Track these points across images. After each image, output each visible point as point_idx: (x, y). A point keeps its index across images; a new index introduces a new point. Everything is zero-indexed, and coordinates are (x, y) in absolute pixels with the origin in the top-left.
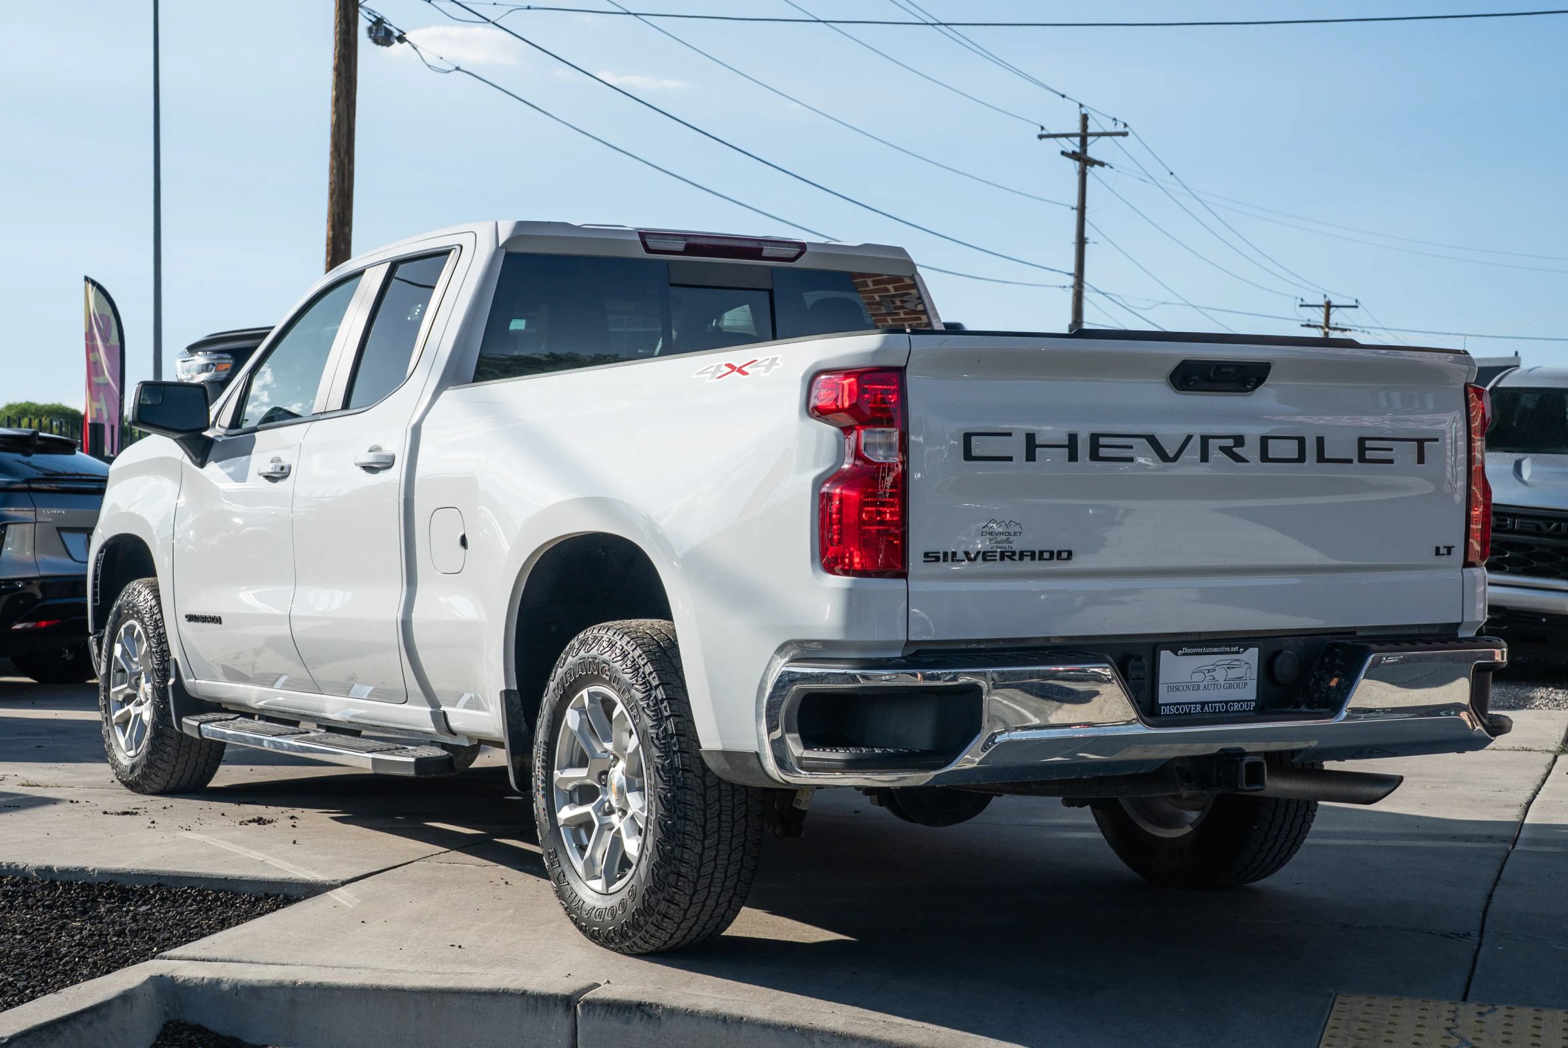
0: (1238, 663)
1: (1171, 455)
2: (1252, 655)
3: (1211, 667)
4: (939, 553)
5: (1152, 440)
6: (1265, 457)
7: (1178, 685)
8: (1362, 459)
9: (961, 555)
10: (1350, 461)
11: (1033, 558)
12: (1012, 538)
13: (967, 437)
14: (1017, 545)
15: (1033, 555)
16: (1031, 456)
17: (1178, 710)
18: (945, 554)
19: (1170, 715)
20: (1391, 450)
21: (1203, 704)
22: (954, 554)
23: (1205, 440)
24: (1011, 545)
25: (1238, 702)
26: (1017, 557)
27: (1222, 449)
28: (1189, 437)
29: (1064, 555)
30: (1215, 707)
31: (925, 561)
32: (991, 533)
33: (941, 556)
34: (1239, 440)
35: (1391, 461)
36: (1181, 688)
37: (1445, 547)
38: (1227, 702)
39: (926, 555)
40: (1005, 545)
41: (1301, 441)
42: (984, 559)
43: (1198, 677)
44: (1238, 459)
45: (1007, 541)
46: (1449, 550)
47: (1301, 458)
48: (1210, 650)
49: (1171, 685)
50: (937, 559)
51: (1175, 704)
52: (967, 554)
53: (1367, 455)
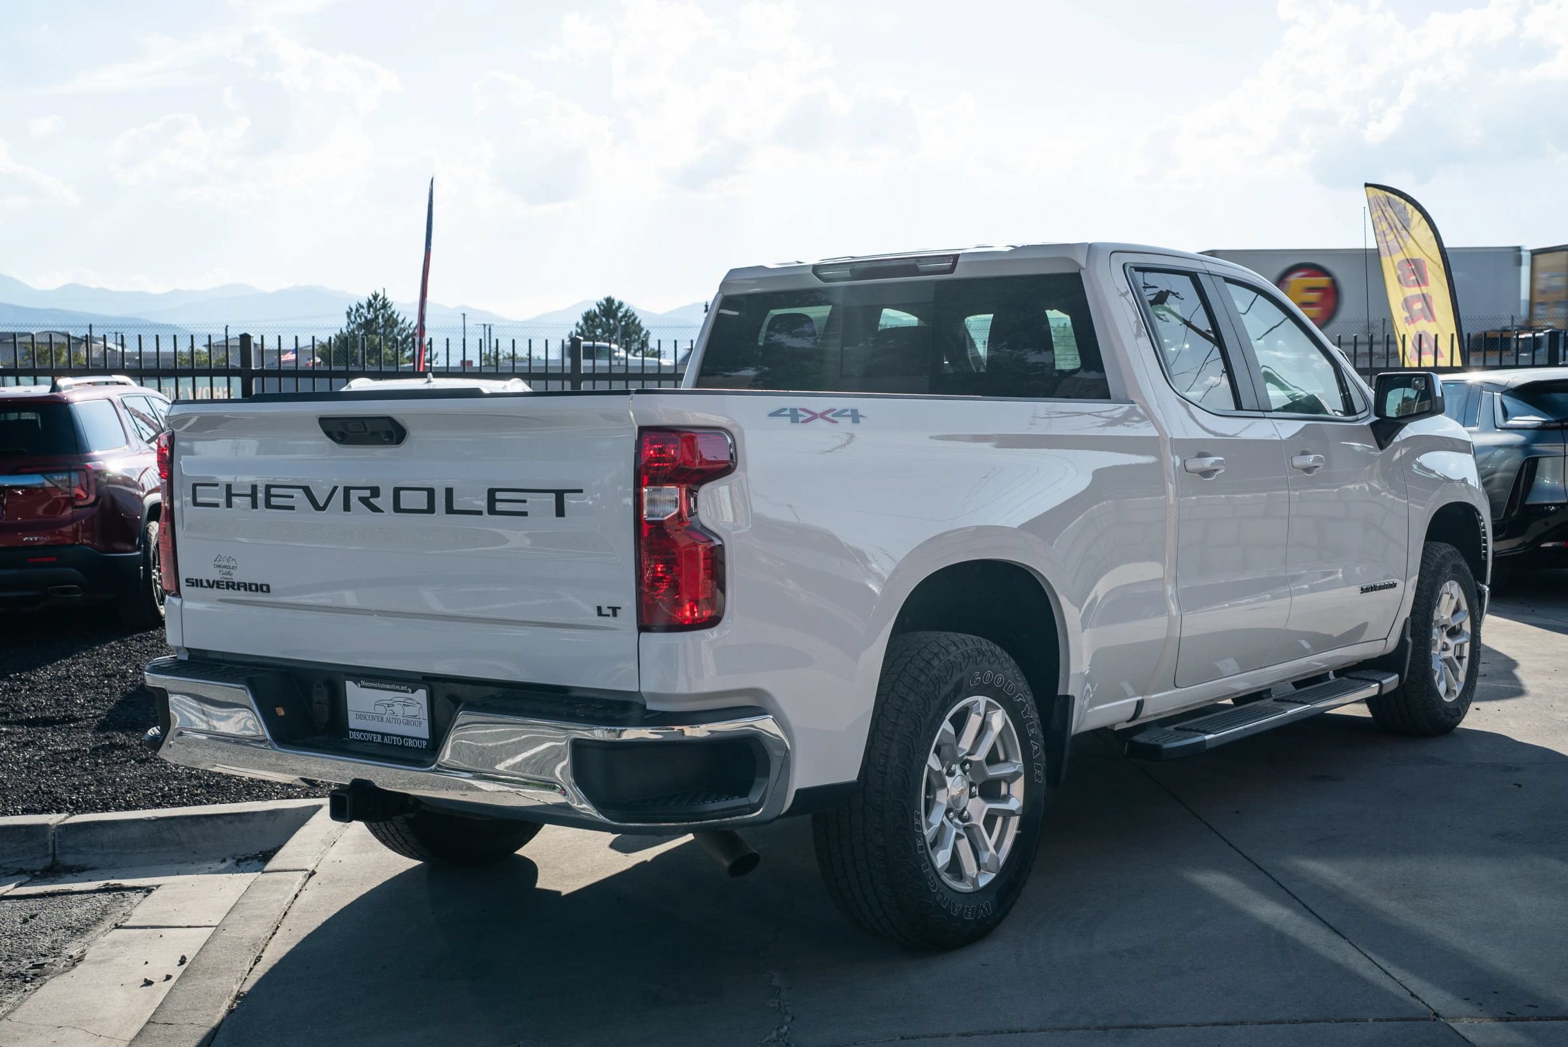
0: (411, 701)
1: (321, 505)
2: (421, 695)
3: (390, 702)
4: (193, 579)
5: (307, 490)
6: (397, 508)
7: (365, 714)
8: (492, 510)
9: (205, 584)
10: (480, 513)
11: (246, 589)
12: (232, 571)
13: (194, 487)
14: (237, 577)
15: (245, 586)
16: (229, 504)
17: (362, 736)
18: (197, 581)
19: (356, 740)
20: (525, 501)
21: (383, 735)
22: (201, 581)
23: (347, 490)
24: (232, 577)
25: (413, 738)
26: (236, 587)
27: (361, 499)
28: (335, 488)
29: (265, 588)
30: (393, 740)
31: (187, 585)
32: (219, 566)
33: (195, 582)
34: (375, 492)
35: (525, 514)
36: (367, 718)
37: (608, 608)
38: (403, 737)
39: (188, 580)
40: (229, 577)
41: (431, 492)
42: (218, 587)
43: (379, 709)
44: (375, 509)
45: (229, 573)
46: (615, 610)
47: (431, 509)
48: (383, 686)
49: (359, 713)
50: (194, 585)
51: (360, 731)
52: (208, 582)
53: (500, 506)
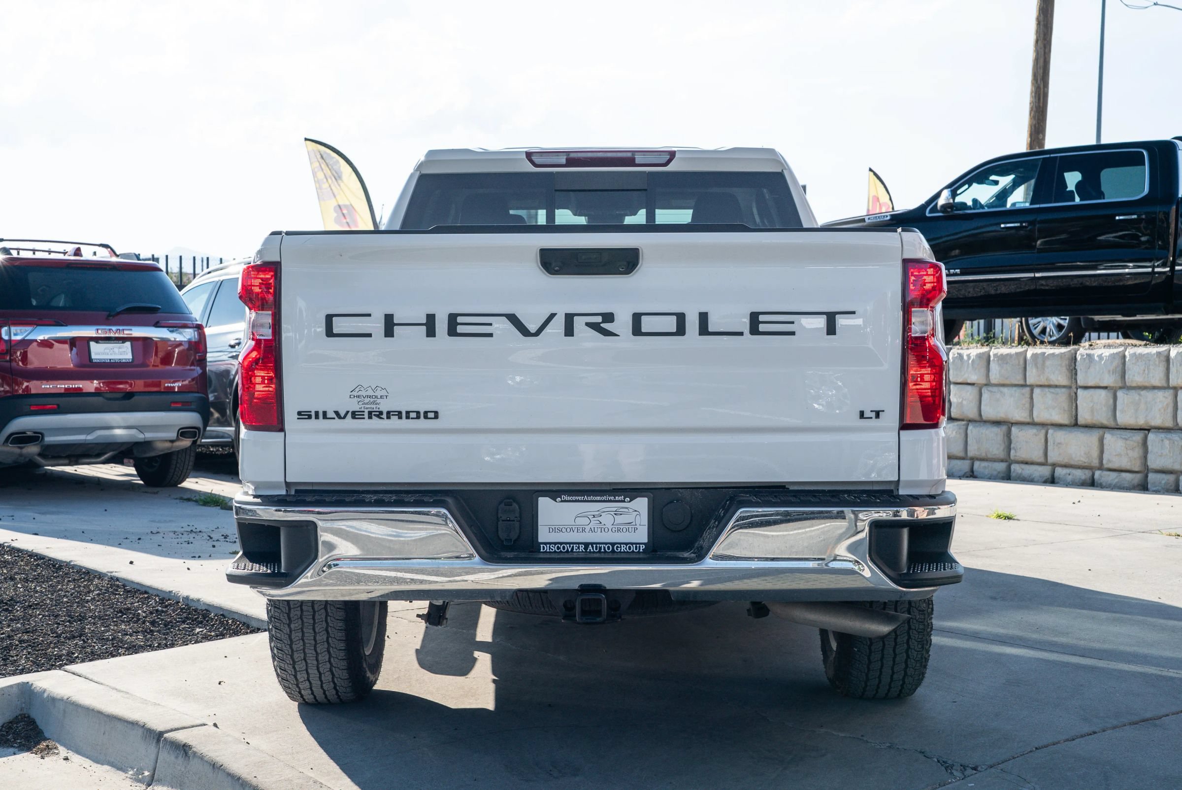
0: (627, 510)
1: (533, 330)
2: (642, 504)
3: (597, 513)
4: (310, 412)
5: (513, 319)
6: (637, 331)
7: (561, 527)
8: (754, 330)
9: (331, 414)
10: (741, 334)
11: (400, 418)
12: (378, 401)
13: (329, 318)
14: (384, 407)
15: (399, 414)
16: (389, 332)
17: (558, 548)
18: (317, 413)
19: (550, 552)
20: (793, 323)
21: (586, 545)
22: (325, 413)
23: (569, 318)
24: (378, 406)
25: (626, 544)
26: (384, 416)
27: (588, 324)
28: (552, 316)
29: (431, 415)
30: (600, 548)
31: (298, 418)
32: (358, 397)
33: (313, 414)
34: (609, 317)
35: (793, 333)
36: (564, 530)
37: (871, 411)
38: (613, 544)
39: (299, 413)
40: (372, 406)
41: (681, 318)
42: (354, 417)
43: (580, 521)
44: (607, 333)
45: (374, 403)
46: (878, 414)
47: (681, 330)
48: (591, 498)
49: (553, 527)
50: (310, 417)
51: (555, 544)
52: (337, 413)
53: (762, 328)
